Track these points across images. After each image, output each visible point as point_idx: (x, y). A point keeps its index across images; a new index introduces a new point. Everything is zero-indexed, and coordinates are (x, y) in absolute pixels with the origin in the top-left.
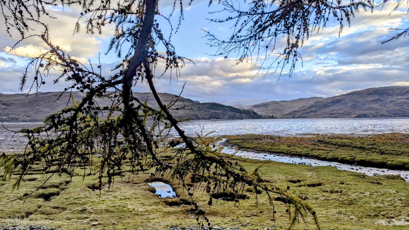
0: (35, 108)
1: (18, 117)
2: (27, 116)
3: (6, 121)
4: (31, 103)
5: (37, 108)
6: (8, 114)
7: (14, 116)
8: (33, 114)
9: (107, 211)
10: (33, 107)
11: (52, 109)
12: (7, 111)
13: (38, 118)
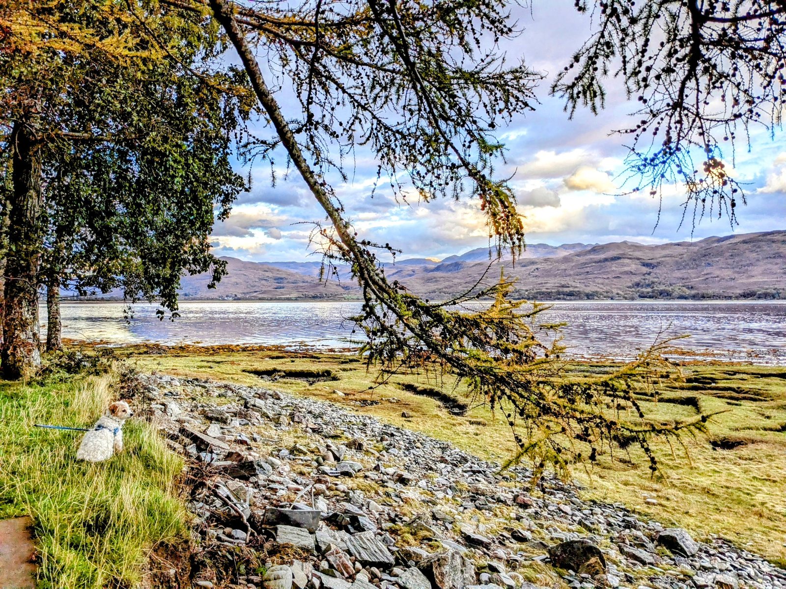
0: (703, 271)
1: (670, 289)
2: (688, 288)
3: (650, 297)
4: (695, 260)
5: (708, 270)
6: (653, 283)
7: (662, 288)
8: (700, 282)
9: (707, 491)
10: (699, 269)
11: (739, 273)
12: (650, 278)
13: (710, 292)
